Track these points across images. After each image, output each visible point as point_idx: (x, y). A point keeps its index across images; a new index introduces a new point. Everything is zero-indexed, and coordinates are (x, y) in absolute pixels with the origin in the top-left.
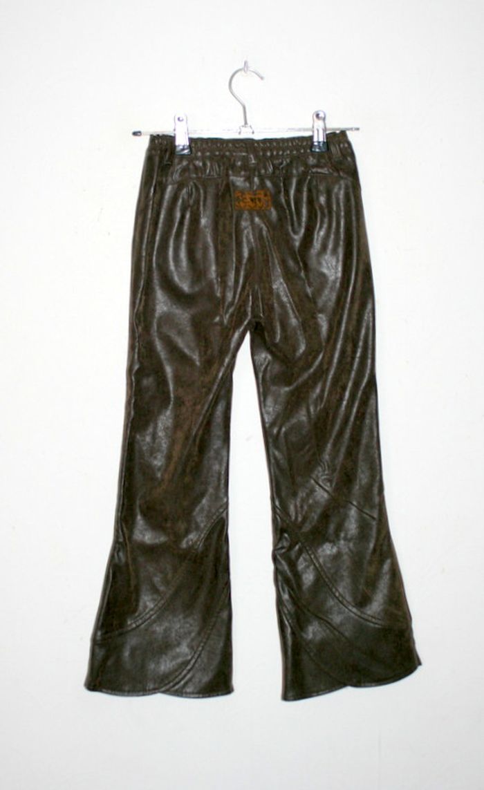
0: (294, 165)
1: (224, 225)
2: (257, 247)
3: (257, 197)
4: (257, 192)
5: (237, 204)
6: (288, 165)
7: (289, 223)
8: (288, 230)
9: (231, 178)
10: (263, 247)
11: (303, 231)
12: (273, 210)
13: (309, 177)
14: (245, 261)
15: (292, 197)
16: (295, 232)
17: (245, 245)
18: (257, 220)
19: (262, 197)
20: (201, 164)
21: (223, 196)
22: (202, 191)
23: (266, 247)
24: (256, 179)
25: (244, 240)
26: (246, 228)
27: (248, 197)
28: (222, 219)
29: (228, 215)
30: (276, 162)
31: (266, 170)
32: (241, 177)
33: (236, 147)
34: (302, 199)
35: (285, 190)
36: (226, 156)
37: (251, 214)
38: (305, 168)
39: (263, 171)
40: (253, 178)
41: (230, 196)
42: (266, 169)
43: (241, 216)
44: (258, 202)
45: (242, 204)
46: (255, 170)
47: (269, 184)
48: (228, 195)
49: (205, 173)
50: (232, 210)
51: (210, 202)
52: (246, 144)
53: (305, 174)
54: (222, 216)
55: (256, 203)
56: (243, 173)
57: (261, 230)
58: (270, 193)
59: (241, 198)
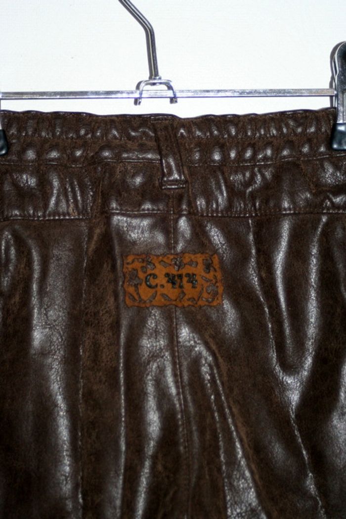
0: (286, 186)
1: (96, 349)
2: (185, 411)
3: (184, 271)
4: (187, 259)
5: (131, 290)
6: (266, 186)
7: (272, 343)
8: (267, 360)
9: (116, 219)
10: (203, 407)
11: (309, 361)
12: (227, 305)
13: (324, 219)
14: (151, 447)
15: (279, 272)
16: (290, 368)
17: (151, 403)
18: (185, 333)
19: (199, 270)
20: (32, 182)
21: (93, 272)
22: (36, 257)
23: (209, 408)
24: (183, 223)
25: (150, 388)
26: (154, 356)
27: (160, 271)
28: (90, 331)
29: (107, 320)
30: (237, 178)
31: (208, 203)
32: (143, 216)
33: (130, 138)
34: (307, 280)
35: (258, 251)
36: (101, 161)
37: (169, 317)
38: (315, 195)
39: (201, 203)
40: (176, 221)
41: (114, 267)
42: (209, 197)
43: (143, 321)
44: (187, 286)
45: (145, 293)
46: (180, 198)
47: (216, 236)
48: (106, 267)
49: (46, 205)
50: (117, 307)
51: (57, 284)
52: (155, 131)
53: (315, 209)
54: (87, 323)
55: (181, 287)
56: (148, 206)
57: (196, 363)
58: (221, 261)
59: (141, 275)
